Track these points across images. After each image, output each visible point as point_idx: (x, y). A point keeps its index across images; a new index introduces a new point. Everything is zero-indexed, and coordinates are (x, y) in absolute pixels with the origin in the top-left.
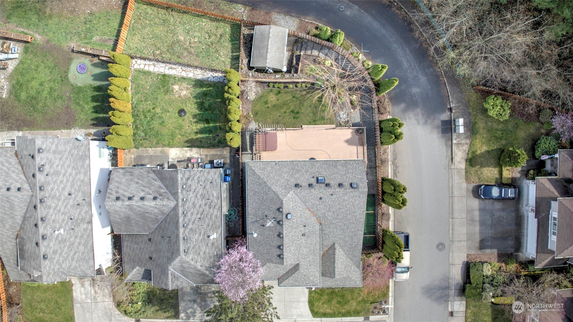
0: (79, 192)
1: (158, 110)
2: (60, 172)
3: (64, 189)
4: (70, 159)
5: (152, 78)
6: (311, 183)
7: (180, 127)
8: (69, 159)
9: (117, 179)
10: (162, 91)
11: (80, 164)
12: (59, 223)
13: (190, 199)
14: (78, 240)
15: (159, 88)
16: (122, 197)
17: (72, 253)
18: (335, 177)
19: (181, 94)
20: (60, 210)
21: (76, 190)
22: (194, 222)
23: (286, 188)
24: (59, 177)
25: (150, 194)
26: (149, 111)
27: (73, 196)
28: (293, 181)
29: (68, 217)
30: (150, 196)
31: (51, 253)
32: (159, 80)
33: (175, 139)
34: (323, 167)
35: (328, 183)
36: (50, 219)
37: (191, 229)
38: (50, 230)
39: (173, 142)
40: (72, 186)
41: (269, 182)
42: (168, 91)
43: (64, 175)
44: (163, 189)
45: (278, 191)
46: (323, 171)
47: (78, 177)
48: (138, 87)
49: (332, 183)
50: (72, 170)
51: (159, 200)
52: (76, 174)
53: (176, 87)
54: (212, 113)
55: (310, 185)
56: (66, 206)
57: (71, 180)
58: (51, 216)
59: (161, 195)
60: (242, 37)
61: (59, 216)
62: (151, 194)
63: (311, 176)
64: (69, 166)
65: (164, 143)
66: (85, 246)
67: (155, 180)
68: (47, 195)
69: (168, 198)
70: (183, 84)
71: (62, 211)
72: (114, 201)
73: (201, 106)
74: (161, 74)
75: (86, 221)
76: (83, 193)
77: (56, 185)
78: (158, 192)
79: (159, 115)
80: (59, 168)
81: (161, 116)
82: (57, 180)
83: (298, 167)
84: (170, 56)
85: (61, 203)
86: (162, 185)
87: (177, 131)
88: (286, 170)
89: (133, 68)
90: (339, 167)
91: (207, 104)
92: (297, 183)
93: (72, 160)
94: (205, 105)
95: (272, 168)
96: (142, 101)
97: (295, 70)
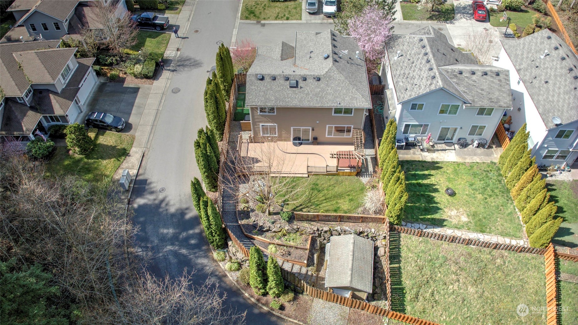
0: (539, 87)
1: (480, 196)
2: (564, 94)
3: (555, 84)
4: (559, 107)
5: (498, 229)
6: (304, 82)
7: (449, 180)
8: (561, 106)
9: (504, 95)
10: (480, 216)
11: (548, 106)
12: (547, 61)
13: (425, 72)
14: (525, 56)
15: (485, 218)
16: (494, 75)
17: (526, 47)
18: (279, 87)
19: (456, 211)
20: (551, 69)
21: (542, 87)
22: (418, 59)
23: (330, 77)
24: (564, 91)
25: (467, 77)
26: (490, 196)
27: (543, 82)
28: (322, 84)
29: (541, 67)
30: (466, 75)
31: (545, 42)
32: (488, 227)
33: (453, 170)
34: (290, 99)
35: (286, 81)
36: (557, 61)
37: (419, 54)
38: (553, 54)
39: (454, 167)
40: (548, 90)
41: (347, 84)
42: (474, 215)
43: (559, 94)
44: (454, 82)
45: (338, 74)
46: (290, 95)
47: (545, 97)
48: (511, 220)
49: (282, 81)
50: (553, 100)
51: (456, 71)
52: (547, 98)
53: (464, 219)
54: (415, 191)
55: (305, 79)
56: (547, 73)
57: (551, 92)
58: (557, 63)
59: (456, 76)
60: (389, 295)
61: (550, 65)
62: (465, 77)
63: (303, 89)
64: (558, 101)
65: (464, 167)
66: (516, 56)
67: (464, 92)
68: (569, 75)
69: (448, 72)
70: (457, 222)
71: (549, 69)
72: (500, 71)
73: (430, 200)
74: (487, 233)
75: (522, 70)
76: (534, 87)
77: (564, 84)
78: (459, 79)
79: (478, 192)
80: (567, 97)
81: (474, 191)
82: (564, 88)
83: (317, 100)
84: (482, 256)
85: (553, 74)
86: (456, 86)
87: (452, 176)
88: (330, 97)
89: (525, 240)
90: (273, 98)
91: (422, 200)
92: (318, 82)
93: (557, 107)
94: (424, 200)
95: (344, 100)
96: (502, 206)
97: (315, 245)
